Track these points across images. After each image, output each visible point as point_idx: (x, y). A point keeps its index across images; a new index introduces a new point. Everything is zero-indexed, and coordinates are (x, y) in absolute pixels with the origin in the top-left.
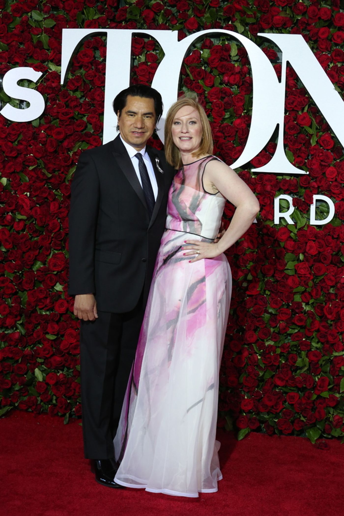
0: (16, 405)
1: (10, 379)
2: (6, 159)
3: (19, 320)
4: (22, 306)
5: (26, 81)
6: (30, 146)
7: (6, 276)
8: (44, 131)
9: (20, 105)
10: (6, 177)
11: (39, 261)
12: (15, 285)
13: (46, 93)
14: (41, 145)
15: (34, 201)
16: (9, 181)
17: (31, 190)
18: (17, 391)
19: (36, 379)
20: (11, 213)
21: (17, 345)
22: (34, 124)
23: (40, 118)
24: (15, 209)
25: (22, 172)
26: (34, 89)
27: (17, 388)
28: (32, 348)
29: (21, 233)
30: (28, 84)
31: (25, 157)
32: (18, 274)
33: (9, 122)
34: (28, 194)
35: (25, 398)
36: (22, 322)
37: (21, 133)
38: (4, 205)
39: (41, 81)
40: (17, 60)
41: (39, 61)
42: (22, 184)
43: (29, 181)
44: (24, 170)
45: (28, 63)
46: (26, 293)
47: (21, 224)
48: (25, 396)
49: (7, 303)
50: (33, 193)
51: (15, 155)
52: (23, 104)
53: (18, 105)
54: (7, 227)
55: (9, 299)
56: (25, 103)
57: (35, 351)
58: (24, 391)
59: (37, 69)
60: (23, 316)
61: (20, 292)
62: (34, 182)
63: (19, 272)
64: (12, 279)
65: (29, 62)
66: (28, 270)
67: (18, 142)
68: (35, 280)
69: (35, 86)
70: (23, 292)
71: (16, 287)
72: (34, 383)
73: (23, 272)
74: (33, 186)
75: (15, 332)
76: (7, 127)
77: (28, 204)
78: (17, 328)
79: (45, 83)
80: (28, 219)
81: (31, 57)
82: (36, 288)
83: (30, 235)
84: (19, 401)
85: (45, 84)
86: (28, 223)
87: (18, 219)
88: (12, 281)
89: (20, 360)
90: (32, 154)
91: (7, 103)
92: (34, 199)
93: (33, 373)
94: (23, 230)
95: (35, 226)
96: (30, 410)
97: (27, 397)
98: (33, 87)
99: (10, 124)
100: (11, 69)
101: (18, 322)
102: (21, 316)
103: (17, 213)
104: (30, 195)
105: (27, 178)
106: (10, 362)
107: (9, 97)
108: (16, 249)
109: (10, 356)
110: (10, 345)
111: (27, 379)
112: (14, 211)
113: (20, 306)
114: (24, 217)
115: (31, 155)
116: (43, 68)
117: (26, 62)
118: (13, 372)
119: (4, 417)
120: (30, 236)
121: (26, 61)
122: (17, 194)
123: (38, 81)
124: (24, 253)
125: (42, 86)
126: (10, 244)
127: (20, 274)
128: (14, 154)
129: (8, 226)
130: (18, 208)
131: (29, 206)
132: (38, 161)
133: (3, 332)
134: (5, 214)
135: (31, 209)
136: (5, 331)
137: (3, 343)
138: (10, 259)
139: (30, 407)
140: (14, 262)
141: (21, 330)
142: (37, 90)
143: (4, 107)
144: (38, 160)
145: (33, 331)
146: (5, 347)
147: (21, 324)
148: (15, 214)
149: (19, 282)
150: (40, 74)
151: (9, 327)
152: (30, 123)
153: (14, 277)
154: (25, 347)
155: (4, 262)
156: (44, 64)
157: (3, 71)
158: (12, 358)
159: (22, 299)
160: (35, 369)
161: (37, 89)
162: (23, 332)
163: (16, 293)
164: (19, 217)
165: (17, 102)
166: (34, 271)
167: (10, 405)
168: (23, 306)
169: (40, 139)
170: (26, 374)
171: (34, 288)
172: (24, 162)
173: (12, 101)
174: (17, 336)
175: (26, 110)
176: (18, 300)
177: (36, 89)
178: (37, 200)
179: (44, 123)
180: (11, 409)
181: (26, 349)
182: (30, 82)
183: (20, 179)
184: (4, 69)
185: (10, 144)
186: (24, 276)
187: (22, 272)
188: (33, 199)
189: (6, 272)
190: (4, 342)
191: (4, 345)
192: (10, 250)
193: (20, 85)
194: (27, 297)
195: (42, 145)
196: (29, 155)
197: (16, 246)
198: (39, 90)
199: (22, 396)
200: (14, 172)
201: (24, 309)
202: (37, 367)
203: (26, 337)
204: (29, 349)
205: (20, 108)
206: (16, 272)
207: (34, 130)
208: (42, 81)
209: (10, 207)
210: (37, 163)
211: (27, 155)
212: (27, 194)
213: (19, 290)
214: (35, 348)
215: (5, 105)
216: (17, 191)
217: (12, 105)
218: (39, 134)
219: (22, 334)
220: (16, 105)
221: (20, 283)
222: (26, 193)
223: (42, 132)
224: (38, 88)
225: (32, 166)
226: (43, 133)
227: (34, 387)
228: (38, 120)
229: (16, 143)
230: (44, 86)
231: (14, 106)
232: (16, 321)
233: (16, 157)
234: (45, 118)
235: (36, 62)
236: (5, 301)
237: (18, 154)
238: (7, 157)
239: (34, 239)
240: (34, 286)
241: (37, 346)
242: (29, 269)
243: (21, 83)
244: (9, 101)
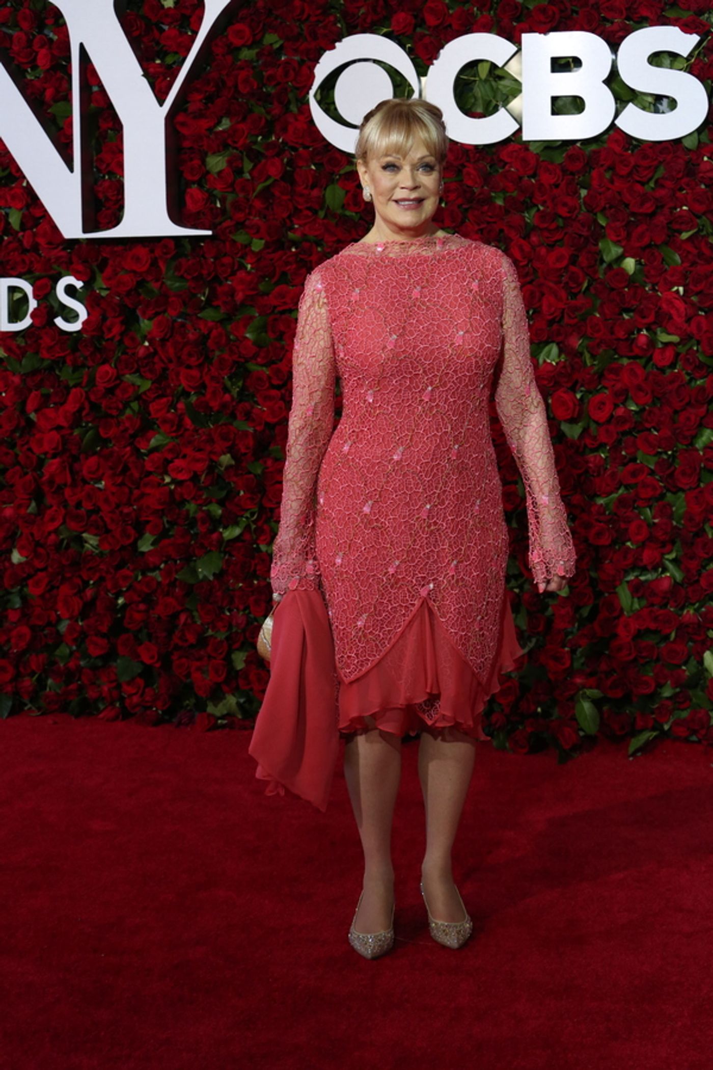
0: (666, 727)
1: (651, 674)
2: (632, 219)
3: (670, 552)
4: (674, 523)
5: (666, 56)
6: (681, 189)
7: (638, 462)
8: (708, 158)
9: (654, 105)
10: (633, 257)
11: (708, 428)
12: (658, 480)
13: (709, 78)
14: (703, 186)
15: (692, 304)
16: (640, 264)
17: (687, 281)
18: (668, 698)
19: (706, 674)
20: (647, 330)
21: (666, 605)
22: (687, 144)
23: (699, 130)
24: (654, 323)
25: (667, 243)
26: (685, 71)
27: (667, 692)
28: (696, 610)
29: (668, 372)
30: (671, 61)
31: (671, 212)
32: (665, 457)
33: (634, 143)
34: (681, 289)
35: (684, 714)
36: (676, 557)
37: (660, 163)
38: (632, 314)
39: (696, 52)
40: (646, 13)
41: (691, 13)
42: (666, 270)
43: (683, 262)
44: (671, 241)
45: (668, 18)
46: (682, 495)
47: (669, 354)
48: (683, 710)
49: (642, 518)
50: (691, 287)
51: (650, 211)
52: (661, 104)
53: (652, 107)
54: (638, 361)
55: (648, 510)
56: (665, 101)
57: (704, 615)
58: (680, 700)
59: (687, 28)
60: (678, 544)
61: (669, 495)
62: (694, 264)
63: (666, 453)
64: (652, 467)
65: (670, 14)
66: (684, 447)
67: (656, 182)
68: (701, 468)
69: (685, 65)
70: (674, 493)
71: (661, 484)
72: (702, 682)
73: (676, 451)
74: (691, 272)
75: (661, 577)
76: (630, 152)
77: (682, 309)
78: (665, 569)
79: (705, 56)
80: (682, 342)
81: (673, 5)
82: (702, 485)
83: (688, 374)
84: (672, 720)
85: (706, 59)
86: (682, 350)
87: (662, 343)
88: (652, 472)
89: (673, 635)
90: (686, 205)
91: (627, 102)
92: (694, 299)
93: (701, 661)
94: (673, 365)
95: (698, 355)
96: (694, 738)
97: (689, 710)
98: (681, 67)
99: (636, 146)
100: (633, 31)
101: (667, 556)
102: (673, 543)
103: (659, 330)
104: (685, 291)
105: (677, 258)
106: (651, 640)
107: (633, 90)
108: (659, 405)
109: (653, 626)
110: (652, 605)
111: (687, 673)
112: (653, 327)
113: (672, 524)
114: (675, 339)
115: (685, 208)
116: (701, 27)
117: (664, 16)
118: (658, 660)
119: (639, 754)
120: (687, 378)
121: (664, 13)
122: (657, 291)
123: (691, 55)
124: (676, 412)
125: (701, 64)
126: (647, 394)
127: (669, 456)
128: (648, 207)
129: (640, 358)
130: (662, 320)
131: (684, 314)
132: (698, 221)
133: (637, 577)
134: (633, 334)
135: (688, 320)
136: (641, 575)
137: (636, 600)
138: (647, 425)
139: (694, 732)
140: (656, 433)
141: (674, 573)
142: (690, 72)
143: (621, 111)
144: (699, 217)
145: (700, 575)
146: (642, 609)
147: (674, 561)
148: (655, 334)
149: (669, 472)
150: (695, 39)
151: (649, 567)
152: (678, 141)
153: (657, 464)
154: (682, 609)
155: (634, 433)
156: (701, 18)
157: (616, 36)
158: (655, 632)
159: (674, 509)
160: (703, 652)
161: (690, 70)
162: (679, 576)
163: (663, 496)
164: (664, 338)
165: (650, 99)
166: (697, 450)
167: (653, 729)
168: (677, 522)
169: (701, 175)
170: (685, 663)
171: (698, 486)
172: (670, 223)
173: (639, 98)
174: (665, 585)
175: (670, 115)
176: (665, 511)
177: (688, 70)
178: (699, 302)
179: (708, 142)
180: (656, 737)
181: (685, 612)
182: (674, 56)
183: (663, 260)
184: (617, 32)
185: (638, 187)
186: (677, 461)
187: (674, 452)
188: (692, 301)
189: (640, 455)
190: (639, 598)
191: (639, 605)
192: (647, 408)
193: (654, 63)
194: (684, 504)
195: (706, 186)
196: (678, 210)
197: (659, 399)
198: (696, 73)
199: (679, 709)
200: (649, 246)
201: (679, 529)
202: (708, 649)
203: (685, 585)
204: (692, 612)
205: (657, 111)
206: (660, 453)
207: (688, 157)
208: (699, 54)
209: (644, 317)
210: (698, 225)
211: (676, 209)
212: (678, 291)
213: (668, 490)
214: (703, 609)
215: (624, 107)
216: (657, 284)
217: (639, 105)
218: (699, 165)
219: (675, 581)
220: (647, 105)
221: (671, 475)
222: (675, 288)
223: (706, 159)
224: (691, 68)
225: (687, 231)
226: (706, 162)
227: (703, 691)
228: (696, 135)
229: (652, 184)
230: (706, 64)
231: (644, 109)
232: (663, 554)
233: (652, 215)
234: (710, 129)
235: (686, 15)
236: (640, 514)
237: (657, 207)
238: (633, 214)
239: (696, 383)
240: (699, 480)
241: (707, 605)
242: (686, 445)
243: (656, 59)
244: (632, 97)
